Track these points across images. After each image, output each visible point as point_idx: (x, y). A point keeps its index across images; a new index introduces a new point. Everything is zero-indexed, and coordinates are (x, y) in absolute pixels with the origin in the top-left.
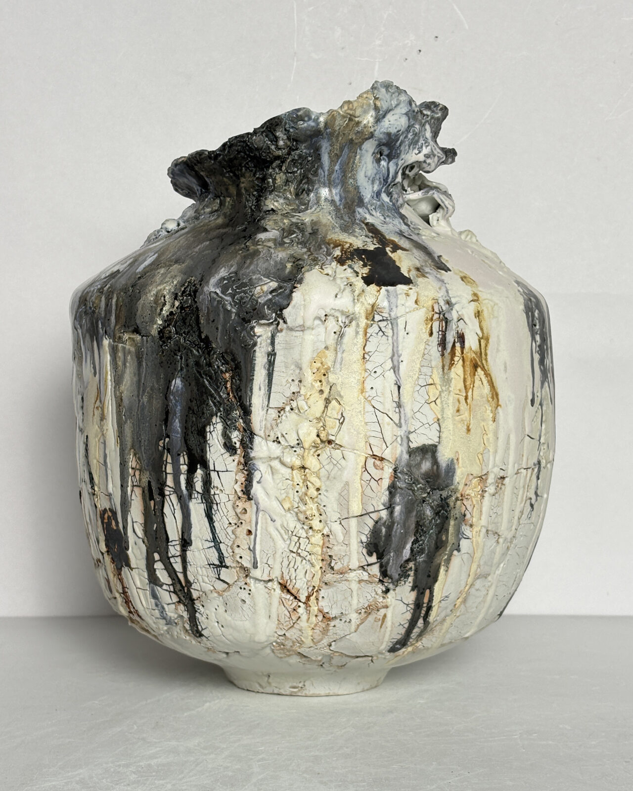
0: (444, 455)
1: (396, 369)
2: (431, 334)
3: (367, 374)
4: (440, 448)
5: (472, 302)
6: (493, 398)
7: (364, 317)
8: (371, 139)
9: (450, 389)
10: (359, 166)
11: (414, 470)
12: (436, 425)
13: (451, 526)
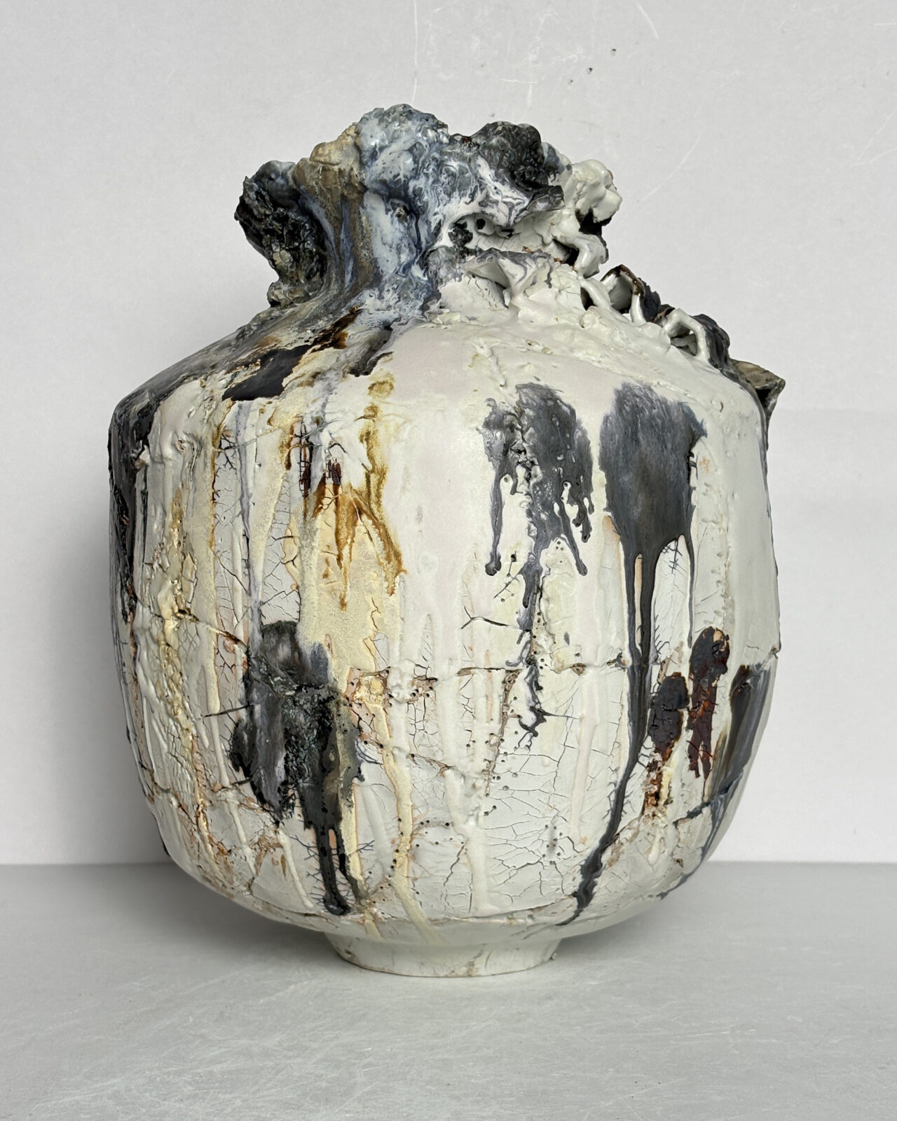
0: (306, 639)
1: (246, 514)
2: (289, 466)
3: (216, 521)
4: (300, 627)
5: (363, 419)
6: (388, 559)
7: (211, 443)
9: (313, 544)
11: (269, 656)
12: (294, 595)
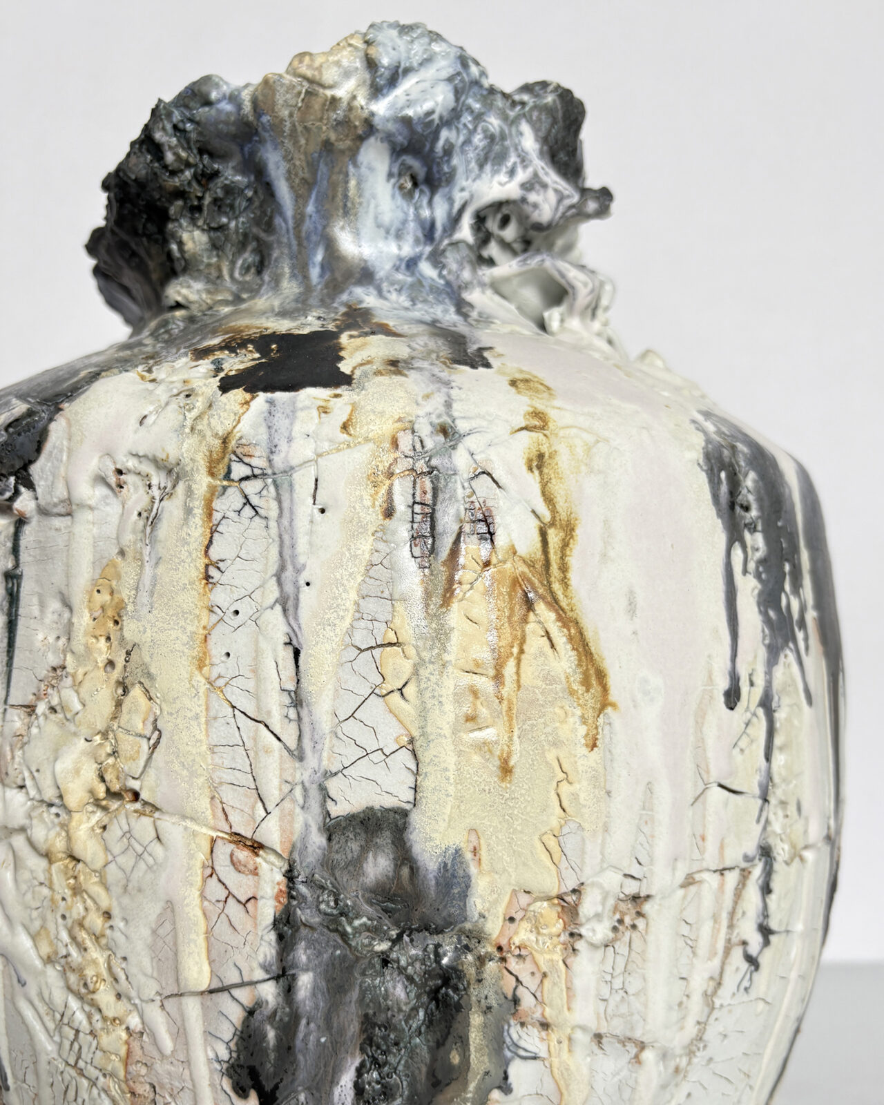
0: (431, 839)
1: (290, 604)
2: (389, 513)
3: (214, 618)
4: (416, 818)
5: (524, 433)
6: (586, 683)
7: (203, 470)
8: (372, 140)
9: (446, 657)
10: (360, 204)
11: (344, 878)
12: (405, 757)
13: (472, 1029)
